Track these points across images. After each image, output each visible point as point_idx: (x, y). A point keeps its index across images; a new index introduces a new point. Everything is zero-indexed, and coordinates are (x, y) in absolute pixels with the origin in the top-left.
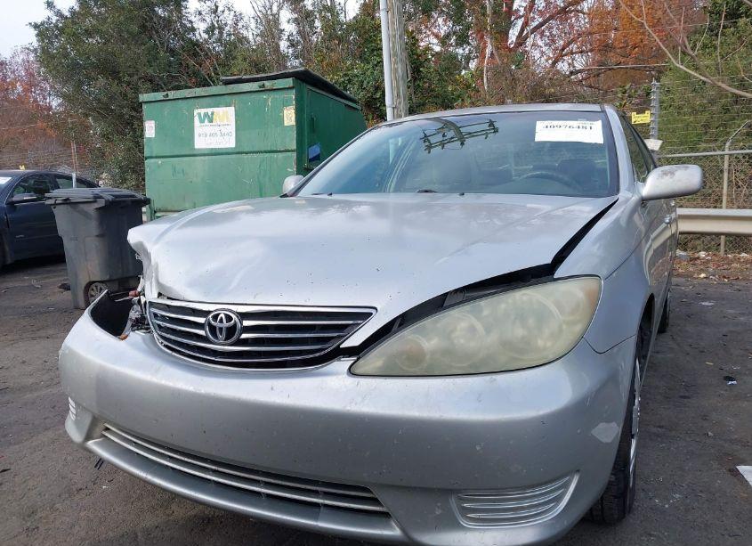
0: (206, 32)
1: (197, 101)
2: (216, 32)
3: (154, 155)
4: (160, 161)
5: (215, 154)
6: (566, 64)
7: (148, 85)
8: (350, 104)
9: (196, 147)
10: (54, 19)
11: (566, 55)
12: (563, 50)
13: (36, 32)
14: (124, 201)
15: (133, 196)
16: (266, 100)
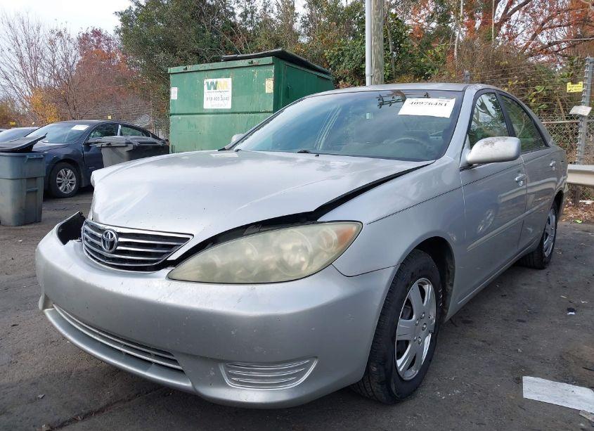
0: (241, 15)
1: (206, 73)
2: (249, 15)
3: (176, 112)
4: (180, 117)
5: (217, 113)
6: (545, 36)
7: (196, 58)
8: (323, 75)
9: (205, 107)
10: (134, 8)
11: (545, 29)
12: (543, 24)
13: (120, 18)
14: (147, 147)
15: (155, 143)
16: (254, 73)
